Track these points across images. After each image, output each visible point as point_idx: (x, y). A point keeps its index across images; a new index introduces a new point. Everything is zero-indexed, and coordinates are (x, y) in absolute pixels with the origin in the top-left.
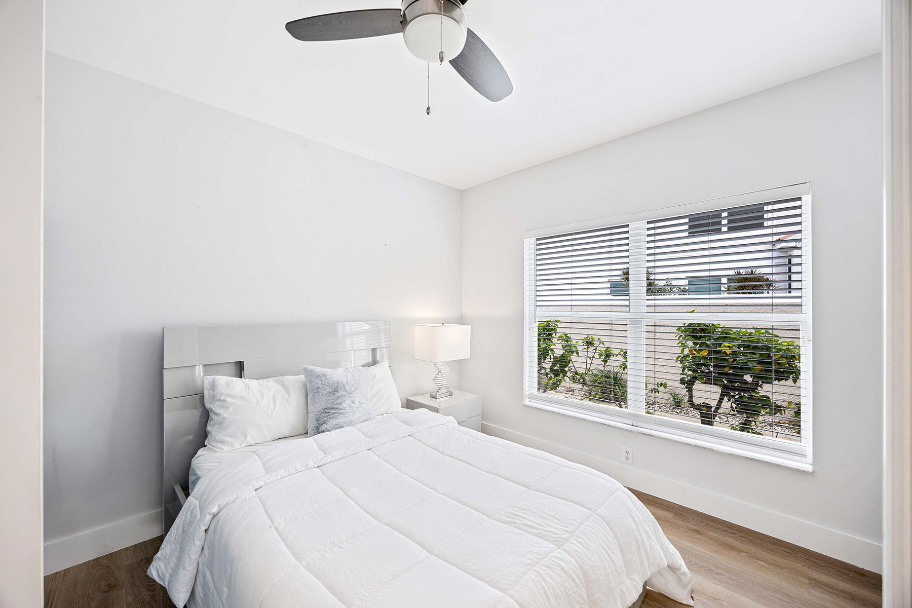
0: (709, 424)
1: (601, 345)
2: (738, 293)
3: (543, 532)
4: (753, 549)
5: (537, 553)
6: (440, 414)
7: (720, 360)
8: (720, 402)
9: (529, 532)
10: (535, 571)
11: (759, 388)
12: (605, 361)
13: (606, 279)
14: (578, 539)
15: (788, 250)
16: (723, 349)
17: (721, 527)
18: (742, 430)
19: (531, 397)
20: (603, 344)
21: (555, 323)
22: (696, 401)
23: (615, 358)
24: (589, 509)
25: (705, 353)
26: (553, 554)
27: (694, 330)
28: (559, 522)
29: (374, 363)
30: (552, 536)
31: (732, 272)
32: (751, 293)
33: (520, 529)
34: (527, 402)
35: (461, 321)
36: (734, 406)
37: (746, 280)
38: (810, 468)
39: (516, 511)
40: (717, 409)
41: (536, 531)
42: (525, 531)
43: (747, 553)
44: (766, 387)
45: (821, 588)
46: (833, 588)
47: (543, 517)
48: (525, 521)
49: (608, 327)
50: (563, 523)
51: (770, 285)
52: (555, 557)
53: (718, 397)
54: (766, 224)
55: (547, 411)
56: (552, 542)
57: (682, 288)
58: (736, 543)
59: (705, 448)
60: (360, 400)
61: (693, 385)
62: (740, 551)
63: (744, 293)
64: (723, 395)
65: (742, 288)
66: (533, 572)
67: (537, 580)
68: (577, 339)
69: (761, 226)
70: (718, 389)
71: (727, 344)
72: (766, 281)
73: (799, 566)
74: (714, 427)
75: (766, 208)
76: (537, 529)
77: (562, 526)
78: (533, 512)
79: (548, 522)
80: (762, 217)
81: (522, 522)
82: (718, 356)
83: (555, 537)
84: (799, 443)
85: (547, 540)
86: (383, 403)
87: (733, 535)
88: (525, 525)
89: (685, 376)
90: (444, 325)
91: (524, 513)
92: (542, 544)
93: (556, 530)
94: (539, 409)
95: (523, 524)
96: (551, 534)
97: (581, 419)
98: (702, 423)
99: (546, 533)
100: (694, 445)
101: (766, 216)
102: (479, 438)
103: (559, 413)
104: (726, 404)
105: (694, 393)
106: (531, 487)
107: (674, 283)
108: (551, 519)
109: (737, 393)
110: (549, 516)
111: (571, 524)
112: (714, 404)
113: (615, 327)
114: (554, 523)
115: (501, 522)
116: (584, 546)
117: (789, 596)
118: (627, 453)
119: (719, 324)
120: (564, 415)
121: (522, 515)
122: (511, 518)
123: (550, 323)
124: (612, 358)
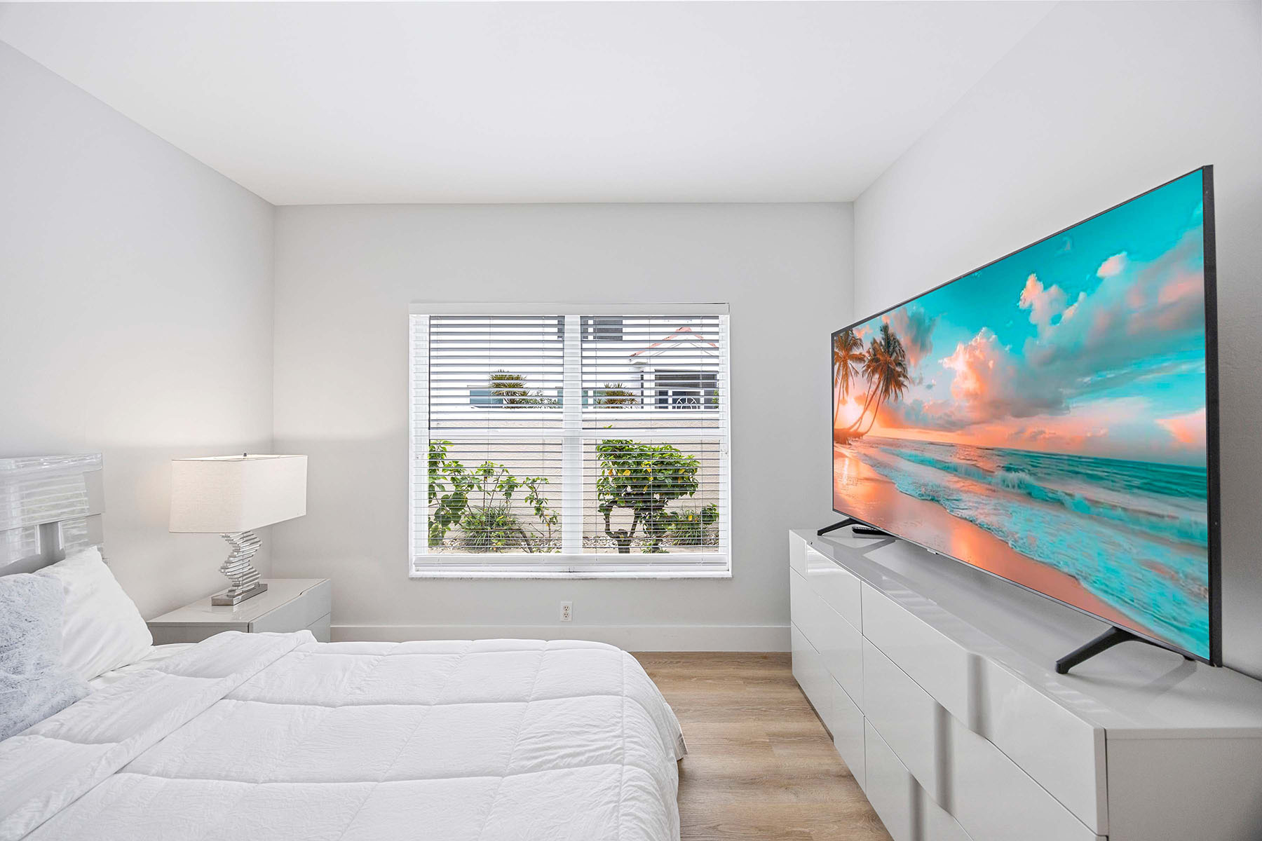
0: (626, 552)
1: (505, 473)
2: (609, 408)
3: (592, 754)
4: (698, 671)
5: (609, 788)
6: (254, 634)
7: (638, 478)
8: (634, 525)
9: (575, 764)
10: (625, 815)
11: (665, 506)
12: (508, 494)
13: (464, 385)
14: (632, 739)
15: (640, 366)
16: (643, 467)
17: (666, 660)
18: (654, 552)
19: (422, 563)
20: (507, 472)
21: (442, 446)
22: (613, 528)
23: (519, 489)
24: (616, 694)
25: (627, 473)
26: (625, 777)
27: (615, 449)
28: (600, 730)
29: (52, 558)
30: (606, 754)
31: (602, 385)
32: (617, 408)
33: (560, 768)
34: (414, 572)
35: (273, 447)
36: (645, 527)
37: (614, 394)
38: (729, 574)
39: (536, 743)
40: (632, 533)
41: (583, 758)
42: (569, 766)
43: (696, 677)
44: (671, 503)
45: (750, 683)
46: (757, 679)
47: (578, 733)
48: (559, 750)
49: (540, 448)
50: (605, 727)
51: (633, 400)
52: (630, 780)
53: (632, 520)
54: (625, 338)
55: (452, 579)
56: (612, 761)
57: (553, 399)
58: (685, 672)
59: (649, 579)
60: (40, 658)
61: (611, 510)
62: (691, 678)
63: (613, 408)
64: (637, 516)
65: (612, 402)
66: (624, 817)
67: (634, 826)
68: (471, 467)
69: (620, 339)
70: (631, 512)
71: (646, 462)
72: (630, 396)
73: (731, 670)
74: (630, 554)
75: (625, 322)
76: (578, 754)
77: (608, 732)
78: (559, 733)
79: (589, 736)
80: (621, 331)
81: (556, 756)
82: (639, 475)
83: (611, 753)
84: (716, 553)
85: (605, 762)
86: (102, 649)
87: (678, 664)
88: (562, 757)
89: (604, 502)
90: (248, 456)
91: (548, 741)
92: (604, 771)
93: (605, 743)
94: (437, 578)
95: (559, 757)
96: (604, 751)
97: (504, 578)
98: (620, 552)
99: (597, 753)
100: (639, 579)
101: (625, 330)
102: (385, 653)
103: (472, 578)
104: (639, 527)
105: (611, 520)
106: (527, 698)
107: (546, 393)
108: (587, 730)
109: (647, 513)
110: (582, 727)
111: (614, 725)
112: (628, 528)
113: (548, 448)
114: (595, 734)
115: (526, 772)
116: (641, 746)
117: (737, 702)
118: (566, 608)
119: (631, 441)
120: (479, 579)
121: (548, 744)
122: (536, 758)
123: (435, 446)
124: (515, 489)
